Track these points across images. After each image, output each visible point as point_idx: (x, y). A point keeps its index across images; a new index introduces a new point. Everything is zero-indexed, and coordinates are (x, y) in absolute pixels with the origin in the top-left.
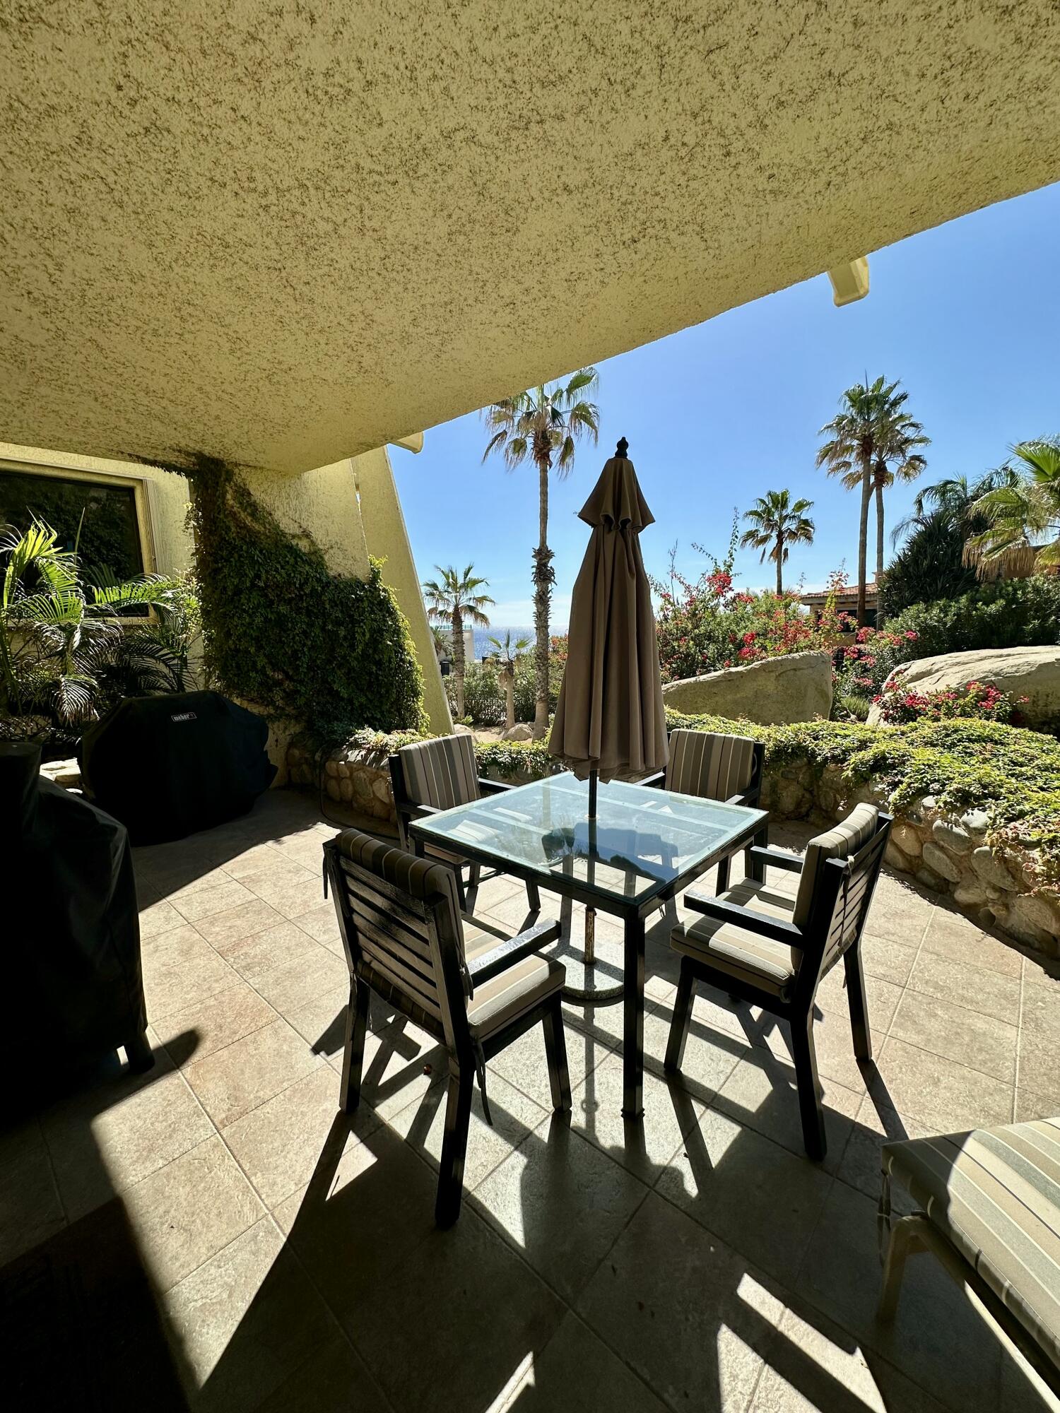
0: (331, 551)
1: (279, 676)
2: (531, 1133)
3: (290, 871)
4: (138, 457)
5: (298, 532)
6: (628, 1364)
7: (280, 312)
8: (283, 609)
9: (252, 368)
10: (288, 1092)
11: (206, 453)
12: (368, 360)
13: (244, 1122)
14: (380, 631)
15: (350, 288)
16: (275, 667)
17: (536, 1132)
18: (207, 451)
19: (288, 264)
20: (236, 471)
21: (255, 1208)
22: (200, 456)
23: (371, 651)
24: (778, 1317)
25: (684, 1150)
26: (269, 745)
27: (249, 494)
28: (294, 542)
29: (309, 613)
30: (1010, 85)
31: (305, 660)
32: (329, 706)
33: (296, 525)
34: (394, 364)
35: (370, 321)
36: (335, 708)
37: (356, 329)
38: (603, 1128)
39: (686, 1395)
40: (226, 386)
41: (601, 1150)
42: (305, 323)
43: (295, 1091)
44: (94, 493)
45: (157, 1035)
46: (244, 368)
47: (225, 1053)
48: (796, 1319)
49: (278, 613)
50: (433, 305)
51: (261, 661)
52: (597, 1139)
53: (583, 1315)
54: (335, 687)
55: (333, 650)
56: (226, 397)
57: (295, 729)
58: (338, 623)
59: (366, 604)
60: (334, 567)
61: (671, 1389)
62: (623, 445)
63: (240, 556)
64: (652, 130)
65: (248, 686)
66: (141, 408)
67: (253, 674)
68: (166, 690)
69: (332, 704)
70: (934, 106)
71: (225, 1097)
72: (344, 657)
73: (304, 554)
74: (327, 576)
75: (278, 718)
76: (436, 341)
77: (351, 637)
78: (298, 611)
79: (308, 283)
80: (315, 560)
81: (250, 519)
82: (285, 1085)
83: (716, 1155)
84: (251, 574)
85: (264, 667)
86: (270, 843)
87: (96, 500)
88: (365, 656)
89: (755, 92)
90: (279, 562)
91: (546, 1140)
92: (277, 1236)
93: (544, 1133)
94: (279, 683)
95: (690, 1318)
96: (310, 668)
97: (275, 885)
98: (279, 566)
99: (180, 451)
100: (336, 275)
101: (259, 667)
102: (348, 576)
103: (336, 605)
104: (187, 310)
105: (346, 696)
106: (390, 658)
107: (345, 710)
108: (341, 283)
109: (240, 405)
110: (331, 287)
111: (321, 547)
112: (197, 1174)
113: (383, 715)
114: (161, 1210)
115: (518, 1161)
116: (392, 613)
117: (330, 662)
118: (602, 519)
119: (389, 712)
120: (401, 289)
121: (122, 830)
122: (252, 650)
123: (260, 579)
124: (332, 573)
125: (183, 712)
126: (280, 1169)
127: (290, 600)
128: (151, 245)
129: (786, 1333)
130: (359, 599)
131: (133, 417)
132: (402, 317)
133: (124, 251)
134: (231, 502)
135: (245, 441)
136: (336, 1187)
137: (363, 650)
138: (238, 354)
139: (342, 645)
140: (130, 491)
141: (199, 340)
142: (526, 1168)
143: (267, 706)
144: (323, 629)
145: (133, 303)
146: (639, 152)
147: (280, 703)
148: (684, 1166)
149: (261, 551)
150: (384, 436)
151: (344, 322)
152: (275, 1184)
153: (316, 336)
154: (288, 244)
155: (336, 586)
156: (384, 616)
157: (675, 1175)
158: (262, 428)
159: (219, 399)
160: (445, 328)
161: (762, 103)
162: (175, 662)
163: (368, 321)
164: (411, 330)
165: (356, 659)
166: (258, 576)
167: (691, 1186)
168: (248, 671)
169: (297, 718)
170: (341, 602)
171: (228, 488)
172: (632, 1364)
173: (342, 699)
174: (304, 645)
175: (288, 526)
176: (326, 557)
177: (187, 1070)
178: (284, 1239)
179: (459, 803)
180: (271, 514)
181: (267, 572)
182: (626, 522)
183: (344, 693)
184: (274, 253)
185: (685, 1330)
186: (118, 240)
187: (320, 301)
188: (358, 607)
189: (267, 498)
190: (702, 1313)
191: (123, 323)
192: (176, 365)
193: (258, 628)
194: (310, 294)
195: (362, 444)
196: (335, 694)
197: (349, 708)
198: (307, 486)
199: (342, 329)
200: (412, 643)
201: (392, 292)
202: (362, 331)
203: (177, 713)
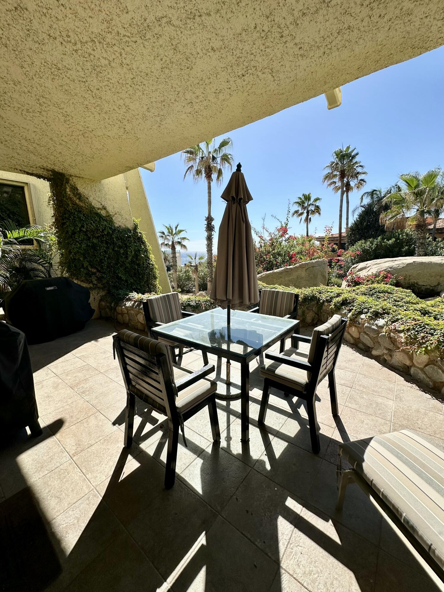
0: (116, 216)
1: (94, 270)
2: (204, 450)
3: (101, 353)
4: (24, 171)
5: (101, 207)
6: (242, 533)
7: (86, 103)
8: (95, 241)
9: (75, 130)
10: (102, 441)
11: (56, 170)
12: (128, 127)
13: (83, 454)
14: (139, 251)
15: (118, 92)
16: (92, 267)
17: (206, 450)
18: (57, 169)
19: (89, 80)
20: (71, 179)
21: (88, 487)
22: (53, 171)
23: (135, 260)
24: (300, 511)
25: (265, 453)
26: (91, 300)
27: (77, 189)
28: (99, 211)
29: (107, 243)
30: (398, 11)
31: (106, 263)
32: (117, 283)
33: (100, 204)
34: (140, 130)
35: (128, 109)
36: (120, 284)
37: (122, 112)
38: (233, 447)
39: (264, 542)
40: (63, 138)
41: (233, 455)
42: (98, 108)
43: (105, 440)
44: (5, 189)
45: (43, 421)
46: (71, 130)
47: (74, 427)
48: (307, 511)
49: (93, 243)
50: (156, 102)
51: (86, 264)
52: (231, 451)
53: (225, 517)
54: (120, 275)
55: (118, 259)
56: (64, 143)
57: (102, 293)
58: (120, 247)
59: (132, 239)
60: (117, 223)
61: (258, 540)
62: (239, 166)
63: (74, 217)
64: (249, 22)
65: (80, 275)
66: (24, 148)
67: (82, 270)
68: (43, 277)
69: (118, 282)
70: (367, 19)
71: (74, 444)
72: (123, 262)
73: (104, 217)
74: (114, 227)
75: (95, 289)
76: (158, 119)
77: (126, 253)
78: (102, 242)
79: (98, 89)
80: (109, 219)
81: (78, 200)
82: (101, 438)
83: (278, 454)
84: (80, 225)
85: (87, 266)
86: (93, 342)
87: (6, 192)
88: (132, 262)
89: (293, 8)
90: (92, 220)
91: (210, 453)
92: (98, 497)
93: (209, 450)
94: (94, 274)
95: (267, 514)
96: (107, 267)
97: (95, 359)
98: (92, 222)
99: (44, 169)
100: (111, 85)
101: (85, 266)
102: (124, 227)
103: (119, 239)
104: (42, 100)
105: (124, 279)
106: (143, 262)
107: (124, 285)
108: (113, 90)
109: (71, 147)
110: (109, 92)
111: (111, 214)
112: (62, 476)
113: (141, 287)
114: (47, 491)
115: (199, 462)
116: (143, 243)
117: (117, 264)
118: (231, 198)
119: (144, 286)
120: (141, 94)
121: (22, 334)
122: (82, 259)
123: (84, 227)
124: (116, 225)
125: (51, 286)
126: (99, 471)
127: (98, 237)
128: (22, 67)
129: (303, 516)
130: (129, 237)
131: (21, 152)
132: (143, 107)
133: (9, 69)
134: (69, 193)
135: (74, 165)
136: (123, 477)
137: (131, 259)
138: (68, 123)
139: (122, 257)
140: (22, 188)
141: (49, 115)
142: (203, 464)
143: (89, 283)
144: (113, 250)
145: (16, 96)
146: (244, 32)
147: (95, 282)
148: (266, 459)
149: (84, 215)
150: (137, 163)
151: (116, 109)
152: (97, 477)
153: (104, 115)
154: (88, 69)
155: (119, 231)
156: (140, 244)
157: (262, 463)
158: (81, 158)
159: (61, 144)
160: (162, 113)
161: (296, 13)
162: (47, 265)
163: (127, 109)
164: (147, 113)
165: (129, 263)
166: (83, 226)
167: (268, 467)
168: (80, 268)
169: (103, 289)
170: (121, 238)
171: (67, 186)
172: (243, 533)
173: (123, 280)
174: (105, 257)
175: (96, 204)
176: (114, 218)
177: (58, 435)
178: (101, 498)
179: (173, 321)
180: (88, 199)
181: (87, 224)
182: (240, 199)
183: (124, 278)
184: (81, 74)
185: (264, 519)
186: (6, 64)
187: (104, 98)
188: (129, 240)
189: (85, 191)
190: (271, 512)
191: (12, 105)
192: (39, 127)
193: (84, 249)
194: (99, 95)
195: (127, 167)
196: (120, 278)
197: (126, 284)
198: (104, 186)
199: (115, 112)
200: (153, 256)
201: (137, 95)
202: (124, 113)
203: (48, 287)
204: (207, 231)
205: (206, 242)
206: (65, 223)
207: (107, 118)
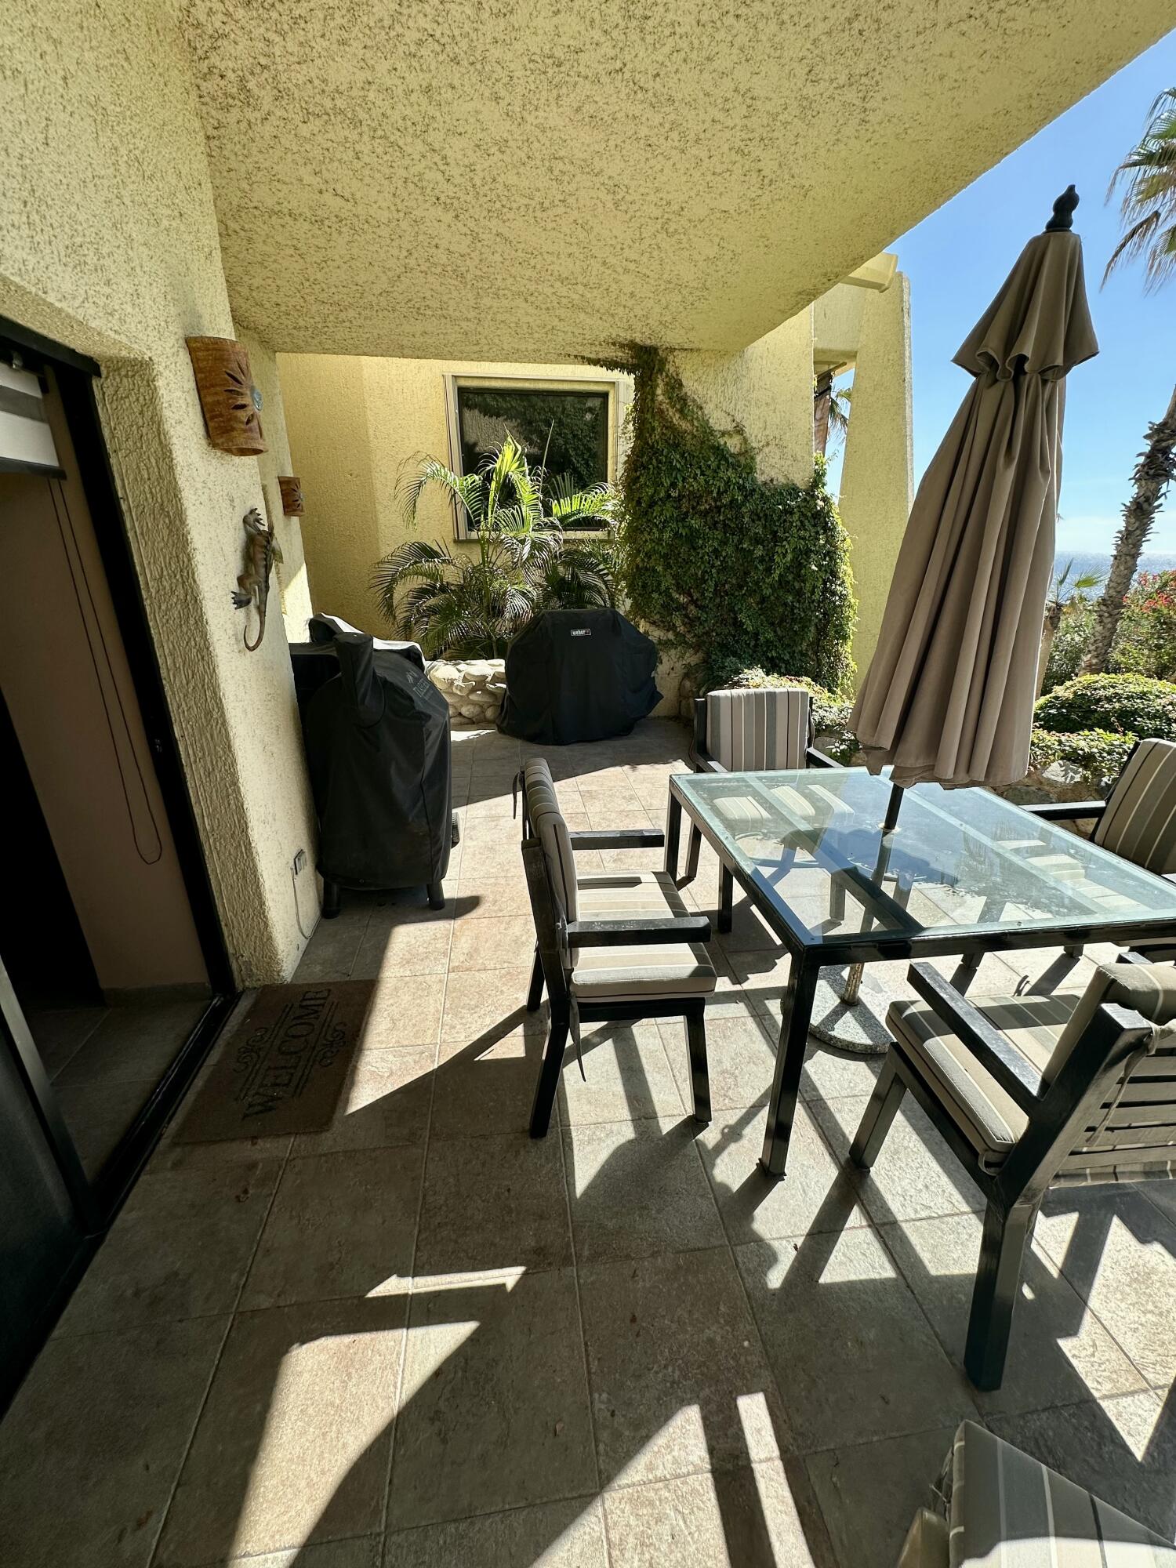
0: (766, 450)
1: (683, 599)
2: (656, 1117)
3: (624, 798)
4: (583, 358)
5: (730, 427)
7: (643, 131)
8: (695, 523)
9: (643, 221)
10: (503, 971)
11: (638, 340)
12: (769, 166)
13: (464, 975)
14: (808, 552)
15: (708, 59)
16: (680, 588)
17: (661, 1120)
18: (638, 338)
19: (628, 58)
20: (671, 358)
21: (434, 1036)
22: (632, 346)
23: (790, 578)
24: (763, 1456)
25: (800, 1242)
26: (662, 669)
27: (681, 385)
28: (722, 441)
29: (724, 528)
31: (712, 583)
32: (730, 639)
33: (729, 419)
34: (805, 156)
35: (750, 98)
36: (737, 642)
37: (737, 121)
38: (726, 1160)
39: (613, 1414)
40: (627, 253)
41: (710, 1178)
42: (674, 135)
43: (508, 973)
44: (590, 403)
45: (451, 887)
46: (634, 224)
47: (486, 921)
48: (782, 1478)
49: (690, 528)
50: (829, 33)
51: (667, 582)
52: (713, 1165)
53: (582, 1281)
54: (741, 617)
55: (747, 573)
56: (632, 266)
57: (692, 658)
58: (757, 541)
59: (796, 517)
60: (767, 470)
61: (605, 1396)
62: (1066, 204)
63: (660, 462)
65: (649, 608)
66: (564, 301)
67: (655, 595)
68: (600, 606)
69: (734, 636)
71: (466, 952)
72: (757, 583)
73: (732, 455)
74: (754, 480)
75: (676, 645)
76: (851, 95)
77: (768, 561)
78: (714, 526)
79: (658, 75)
80: (743, 463)
81: (677, 416)
82: (506, 965)
83: (833, 1273)
84: (667, 482)
85: (668, 589)
86: (627, 767)
87: (590, 410)
88: (782, 583)
90: (700, 467)
91: (664, 1132)
92: (433, 1062)
93: (667, 1125)
94: (681, 607)
95: (670, 1369)
96: (716, 593)
97: (605, 806)
98: (698, 472)
99: (614, 344)
100: (684, 44)
101: (663, 588)
102: (783, 480)
103: (759, 519)
104: (559, 166)
105: (750, 629)
106: (814, 587)
107: (749, 645)
108: (694, 56)
109: (648, 273)
110: (684, 68)
111: (754, 445)
112: (419, 993)
113: (792, 657)
114: (391, 1001)
115: (628, 1133)
116: (829, 530)
117: (741, 587)
119: (806, 655)
120: (773, 27)
122: (659, 569)
123: (674, 488)
124: (761, 478)
125: (581, 628)
126: (464, 1021)
127: (705, 514)
128: (497, 99)
129: (758, 1476)
130: (789, 511)
131: (561, 312)
132: (791, 74)
133: (480, 117)
134: (660, 398)
135: (668, 318)
136: (487, 1056)
137: (780, 576)
138: (624, 207)
139: (756, 567)
140: (604, 396)
141: (582, 202)
142: (630, 1142)
143: (668, 631)
144: (737, 549)
145: (512, 179)
147: (681, 629)
148: (787, 1258)
149: (682, 455)
150: (825, 275)
151: (720, 116)
152: (454, 1027)
153: (694, 151)
154: (617, 26)
155: (762, 494)
156: (817, 533)
157: (769, 1258)
158: (679, 298)
159: (626, 271)
160: (861, 68)
162: (610, 577)
163: (749, 101)
164: (809, 91)
165: (772, 586)
166: (673, 485)
167: (775, 1279)
169: (697, 647)
170: (766, 515)
171: (659, 381)
173: (746, 632)
174: (713, 566)
175: (718, 421)
176: (758, 459)
177: (458, 922)
178: (436, 1067)
180: (701, 408)
181: (684, 479)
182: (1020, 360)
183: (749, 626)
184: (607, 49)
185: (657, 1373)
186: (470, 106)
187: (680, 96)
188: (785, 521)
189: (700, 388)
190: (685, 1377)
191: (515, 206)
192: (574, 240)
193: (667, 544)
194: (665, 91)
196: (738, 625)
197: (753, 643)
198: (750, 365)
199: (719, 127)
200: (850, 571)
201: (764, 38)
202: (745, 121)
203: (576, 629)
204: (1137, 480)
205: (1121, 525)
206: (639, 478)
207: (704, 155)
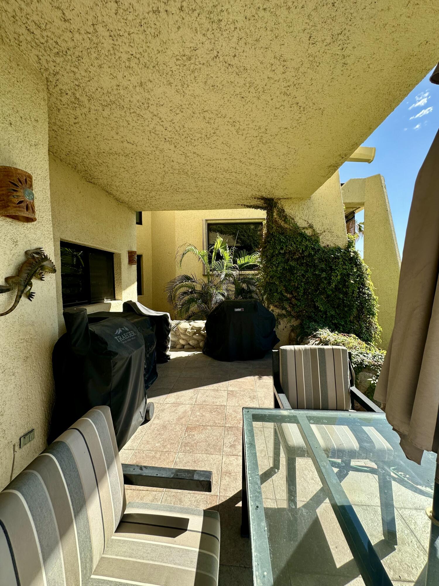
0: (324, 234)
1: (289, 296)
3: (250, 397)
4: (245, 205)
5: (306, 225)
7: (238, 91)
8: (293, 263)
9: (251, 138)
11: (264, 196)
14: (348, 275)
15: (257, 41)
16: (287, 291)
19: (219, 48)
20: (279, 202)
22: (263, 198)
23: (341, 286)
27: (284, 211)
28: (303, 231)
29: (307, 265)
31: (302, 289)
32: (313, 314)
33: (306, 223)
36: (316, 315)
37: (280, 76)
40: (248, 155)
42: (252, 90)
46: (248, 141)
49: (290, 265)
50: (315, 9)
51: (281, 288)
54: (317, 304)
55: (319, 285)
56: (252, 162)
57: (295, 323)
58: (322, 270)
59: (341, 260)
60: (325, 242)
65: (273, 299)
66: (230, 181)
67: (275, 294)
69: (314, 313)
72: (324, 289)
73: (308, 236)
74: (319, 246)
75: (285, 316)
77: (329, 279)
78: (301, 264)
79: (235, 55)
80: (314, 239)
81: (283, 222)
84: (279, 248)
85: (281, 291)
88: (337, 288)
94: (288, 299)
96: (304, 293)
97: (238, 402)
98: (293, 243)
99: (255, 198)
100: (243, 34)
101: (279, 291)
102: (333, 245)
103: (323, 261)
106: (353, 291)
107: (322, 317)
108: (249, 40)
109: (260, 164)
110: (247, 49)
111: (318, 232)
113: (346, 323)
116: (358, 266)
117: (316, 291)
122: (277, 283)
123: (282, 250)
124: (322, 245)
125: (239, 308)
127: (297, 259)
130: (337, 258)
131: (229, 185)
132: (301, 41)
133: (167, 95)
134: (275, 216)
135: (274, 185)
137: (335, 285)
138: (241, 133)
139: (323, 282)
141: (222, 132)
143: (283, 310)
144: (313, 274)
145: (190, 125)
147: (289, 309)
149: (285, 237)
151: (271, 75)
153: (264, 97)
155: (323, 251)
156: (352, 267)
158: (276, 175)
159: (251, 164)
163: (283, 63)
165: (332, 290)
168: (274, 293)
169: (297, 317)
170: (326, 260)
171: (275, 210)
173: (320, 311)
174: (302, 282)
175: (301, 223)
176: (321, 237)
180: (293, 219)
181: (286, 246)
183: (322, 308)
184: (208, 45)
186: (161, 90)
187: (249, 66)
188: (335, 262)
189: (292, 212)
191: (196, 138)
192: (224, 152)
193: (280, 273)
194: (241, 64)
195: (330, 167)
196: (316, 308)
197: (324, 316)
198: (314, 202)
199: (272, 81)
200: (371, 283)
201: (282, 21)
202: (284, 76)
203: (237, 308)
206: (266, 246)
207: (269, 99)
